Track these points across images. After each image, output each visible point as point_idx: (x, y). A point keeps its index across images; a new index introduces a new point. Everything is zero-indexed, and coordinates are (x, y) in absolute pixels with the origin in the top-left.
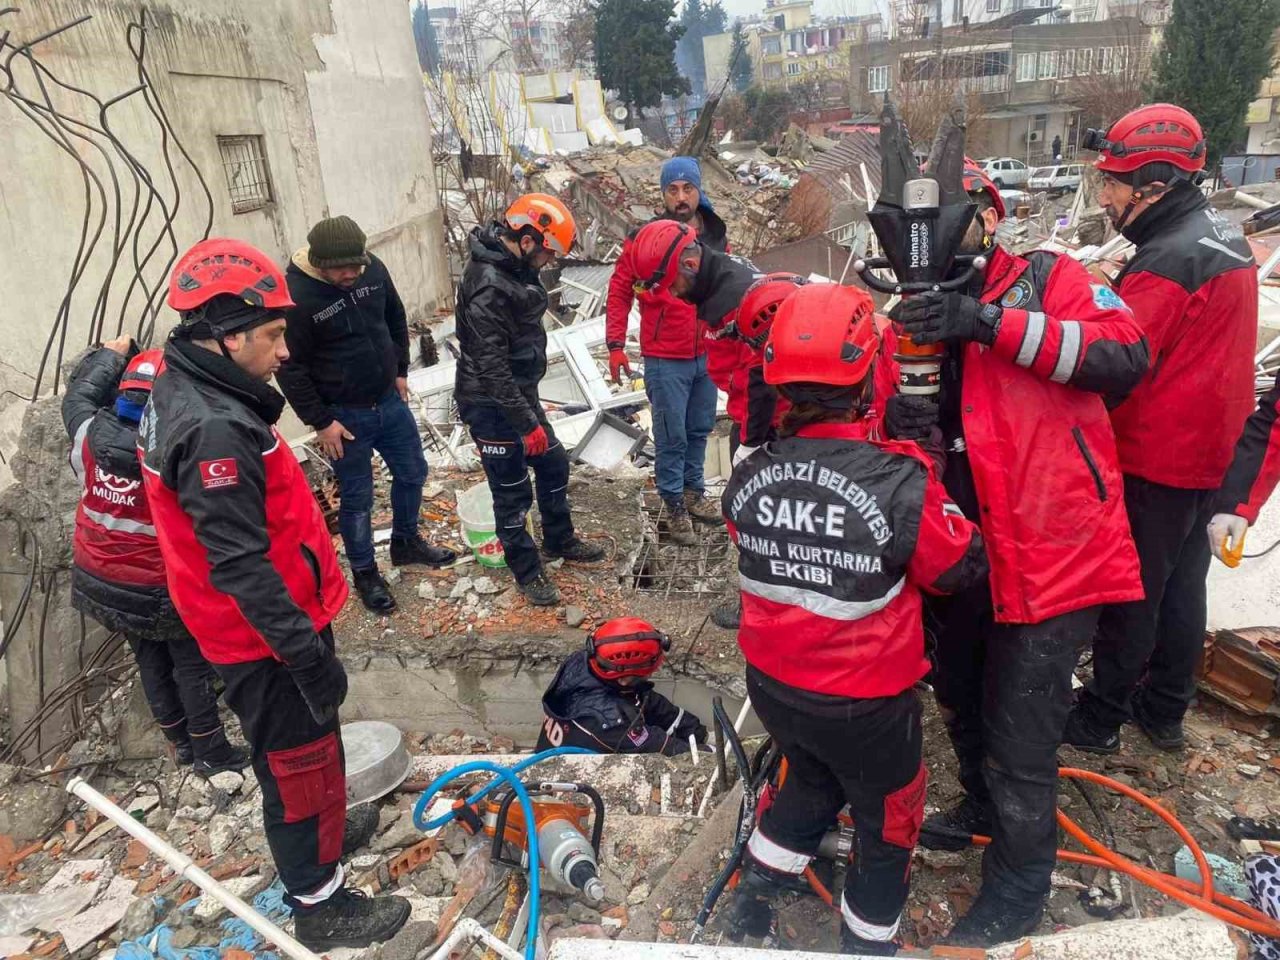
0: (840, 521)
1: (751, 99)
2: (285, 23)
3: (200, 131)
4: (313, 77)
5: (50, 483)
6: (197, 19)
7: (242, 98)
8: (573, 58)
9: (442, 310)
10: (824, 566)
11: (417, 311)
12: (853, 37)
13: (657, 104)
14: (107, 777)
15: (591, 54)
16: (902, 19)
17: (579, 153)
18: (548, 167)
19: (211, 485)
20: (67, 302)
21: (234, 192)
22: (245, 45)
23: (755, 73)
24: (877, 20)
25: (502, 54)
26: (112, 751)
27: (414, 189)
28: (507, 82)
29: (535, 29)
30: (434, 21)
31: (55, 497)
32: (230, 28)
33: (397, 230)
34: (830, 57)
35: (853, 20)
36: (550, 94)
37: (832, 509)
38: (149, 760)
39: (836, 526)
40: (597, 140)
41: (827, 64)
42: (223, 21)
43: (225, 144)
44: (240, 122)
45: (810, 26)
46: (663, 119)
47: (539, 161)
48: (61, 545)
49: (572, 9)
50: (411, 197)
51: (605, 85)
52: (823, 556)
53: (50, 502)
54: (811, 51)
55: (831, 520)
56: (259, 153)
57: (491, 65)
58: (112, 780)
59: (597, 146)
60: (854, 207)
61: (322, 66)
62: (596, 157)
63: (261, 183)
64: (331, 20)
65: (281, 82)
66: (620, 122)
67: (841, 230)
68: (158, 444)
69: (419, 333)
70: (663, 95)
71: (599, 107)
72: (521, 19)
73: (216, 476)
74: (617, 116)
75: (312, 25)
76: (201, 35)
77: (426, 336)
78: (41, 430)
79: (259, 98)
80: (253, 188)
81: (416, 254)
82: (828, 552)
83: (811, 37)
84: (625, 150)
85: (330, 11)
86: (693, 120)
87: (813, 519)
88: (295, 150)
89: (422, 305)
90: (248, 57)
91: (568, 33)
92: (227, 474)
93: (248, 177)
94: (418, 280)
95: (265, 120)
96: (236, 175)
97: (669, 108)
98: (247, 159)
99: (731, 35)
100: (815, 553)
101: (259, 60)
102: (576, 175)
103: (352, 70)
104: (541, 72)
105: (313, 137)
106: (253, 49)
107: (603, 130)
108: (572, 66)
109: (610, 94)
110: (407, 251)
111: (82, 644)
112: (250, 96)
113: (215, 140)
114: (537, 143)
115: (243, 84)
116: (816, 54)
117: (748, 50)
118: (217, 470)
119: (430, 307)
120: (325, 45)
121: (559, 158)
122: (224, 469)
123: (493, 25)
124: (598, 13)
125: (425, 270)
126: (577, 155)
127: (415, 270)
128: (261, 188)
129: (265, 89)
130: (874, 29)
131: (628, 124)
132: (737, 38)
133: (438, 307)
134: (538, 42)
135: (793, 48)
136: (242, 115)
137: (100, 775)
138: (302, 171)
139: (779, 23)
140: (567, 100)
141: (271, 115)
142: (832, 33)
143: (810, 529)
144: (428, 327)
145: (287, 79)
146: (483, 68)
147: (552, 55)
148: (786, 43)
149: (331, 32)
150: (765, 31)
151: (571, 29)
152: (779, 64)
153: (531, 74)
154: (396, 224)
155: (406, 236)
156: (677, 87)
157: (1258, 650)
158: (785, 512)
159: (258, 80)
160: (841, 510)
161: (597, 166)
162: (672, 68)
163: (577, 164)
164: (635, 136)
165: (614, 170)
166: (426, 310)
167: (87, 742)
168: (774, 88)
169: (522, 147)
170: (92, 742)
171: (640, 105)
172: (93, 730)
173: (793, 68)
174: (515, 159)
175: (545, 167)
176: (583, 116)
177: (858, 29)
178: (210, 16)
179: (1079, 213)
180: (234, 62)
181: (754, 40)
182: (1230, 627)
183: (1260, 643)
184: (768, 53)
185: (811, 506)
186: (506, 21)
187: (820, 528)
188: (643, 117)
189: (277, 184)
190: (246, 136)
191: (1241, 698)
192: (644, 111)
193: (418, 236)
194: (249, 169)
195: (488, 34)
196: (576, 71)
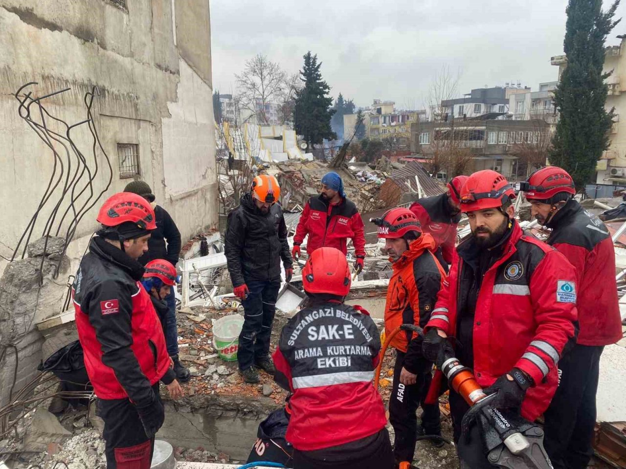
0: (351, 331)
1: (365, 143)
2: (155, 97)
3: (110, 141)
4: (164, 121)
6: (116, 92)
7: (131, 127)
8: (284, 120)
9: (213, 230)
10: (346, 356)
11: (201, 229)
12: (412, 119)
13: (321, 143)
15: (292, 119)
16: (435, 113)
17: (283, 162)
18: (269, 168)
20: (36, 215)
21: (121, 169)
23: (366, 132)
24: (424, 112)
25: (251, 116)
27: (205, 173)
28: (252, 128)
29: (267, 106)
30: (221, 100)
33: (196, 191)
34: (402, 127)
35: (413, 112)
36: (272, 135)
37: (346, 327)
39: (349, 334)
40: (292, 157)
41: (400, 131)
42: (128, 94)
43: (120, 147)
44: (128, 138)
45: (393, 113)
46: (323, 150)
47: (265, 164)
48: (12, 334)
49: (285, 99)
50: (204, 177)
51: (297, 133)
52: (345, 350)
54: (393, 124)
55: (346, 332)
56: (135, 152)
57: (246, 121)
59: (292, 159)
60: (412, 195)
61: (169, 116)
62: (291, 164)
64: (176, 96)
65: (150, 122)
66: (303, 150)
69: (200, 240)
70: (324, 139)
71: (294, 142)
72: (261, 101)
74: (302, 147)
75: (168, 98)
76: (117, 99)
77: (204, 241)
79: (139, 128)
80: (131, 168)
81: (204, 202)
82: (348, 347)
83: (393, 118)
84: (305, 162)
85: (177, 93)
86: (337, 151)
87: (338, 332)
88: (153, 152)
89: (204, 226)
90: (137, 110)
91: (284, 109)
93: (129, 162)
94: (203, 215)
95: (141, 138)
96: (124, 161)
97: (326, 144)
99: (356, 115)
100: (341, 349)
101: (141, 111)
102: (281, 172)
103: (183, 118)
104: (268, 125)
105: (162, 146)
106: (140, 107)
107: (296, 153)
108: (283, 124)
109: (299, 137)
110: (199, 201)
112: (135, 126)
113: (116, 145)
114: (264, 156)
115: (133, 121)
116: (395, 126)
117: (364, 122)
119: (207, 227)
120: (172, 107)
121: (274, 163)
123: (248, 103)
124: (297, 101)
125: (207, 210)
126: (283, 163)
127: (202, 210)
128: (135, 168)
130: (422, 116)
131: (307, 151)
132: (359, 117)
133: (211, 228)
134: (268, 112)
135: (385, 122)
136: (130, 135)
138: (154, 162)
139: (379, 111)
140: (280, 138)
141: (144, 136)
142: (403, 117)
143: (337, 337)
144: (205, 237)
145: (153, 120)
146: (243, 121)
147: (274, 118)
148: (382, 120)
149: (175, 101)
150: (372, 114)
151: (284, 107)
152: (378, 129)
153: (265, 125)
154: (195, 188)
155: (200, 194)
156: (332, 136)
158: (323, 331)
159: (140, 120)
160: (350, 326)
161: (291, 168)
162: (329, 128)
163: (282, 167)
164: (310, 156)
165: (299, 171)
166: (205, 229)
168: (375, 139)
169: (257, 158)
171: (313, 143)
173: (384, 131)
174: (254, 163)
175: (267, 167)
176: (286, 146)
177: (415, 116)
178: (122, 92)
180: (130, 111)
181: (367, 120)
184: (373, 124)
185: (336, 327)
186: (255, 102)
187: (342, 336)
188: (314, 148)
189: (142, 166)
190: (131, 144)
192: (315, 145)
193: (206, 195)
195: (245, 107)
196: (284, 126)
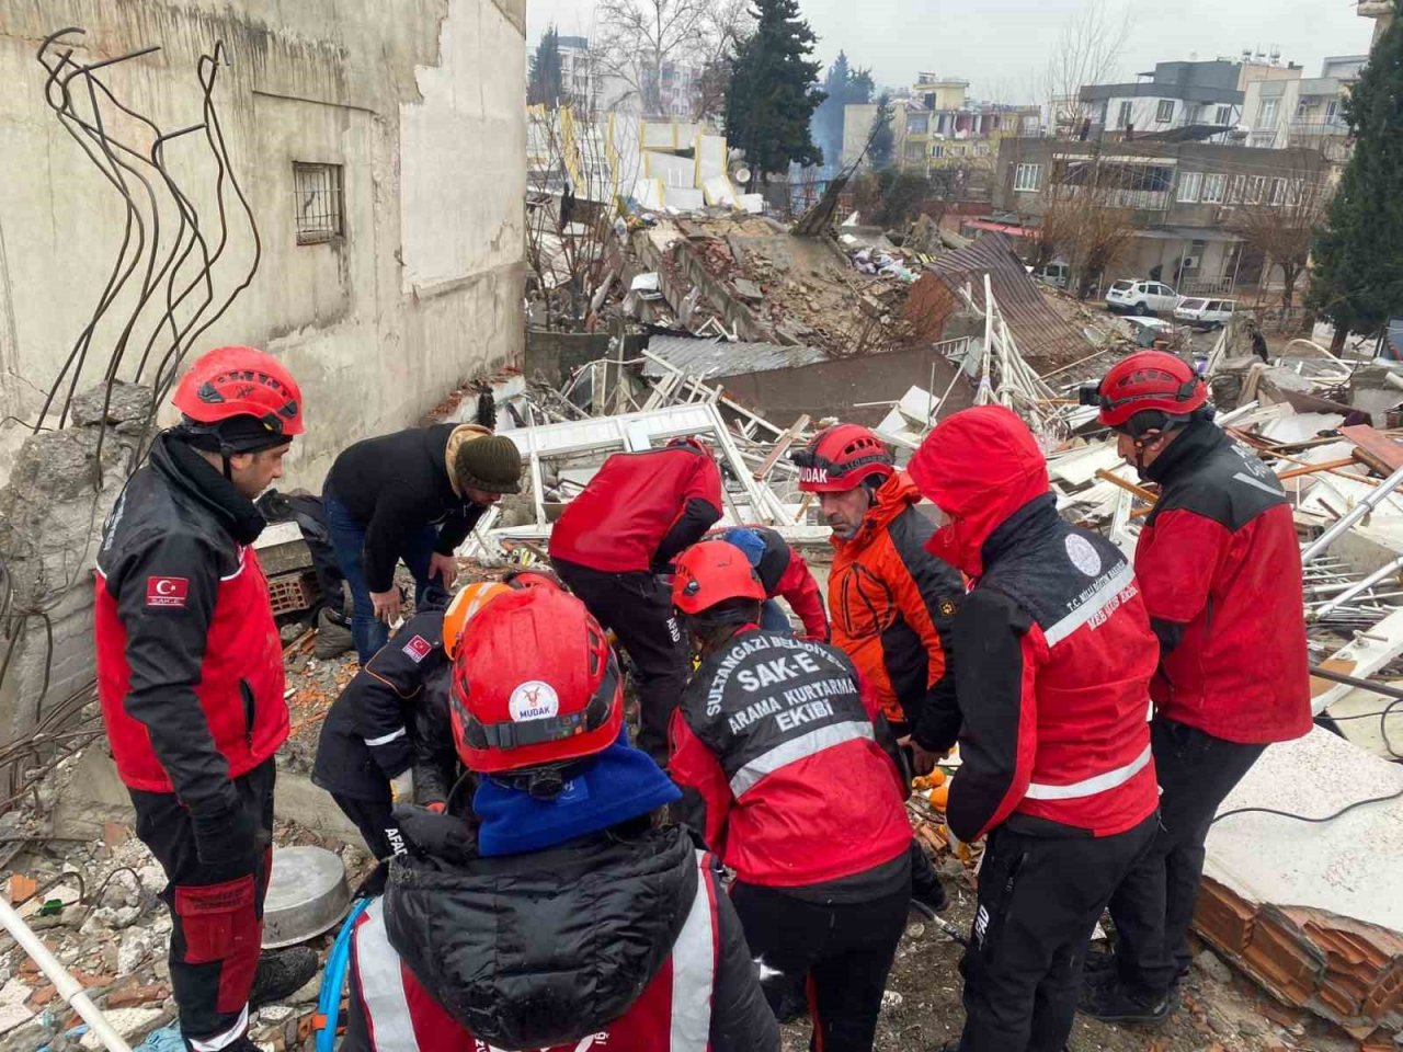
1: (886, 179)
2: (386, 53)
3: (277, 156)
4: (407, 110)
5: (36, 522)
6: (293, 39)
7: (328, 125)
8: (703, 110)
9: (509, 369)
11: (482, 367)
12: (1008, 127)
13: (784, 169)
14: (34, 855)
15: (721, 108)
16: (1062, 117)
17: (690, 214)
18: (655, 225)
19: (155, 602)
20: (89, 331)
21: (302, 222)
22: (339, 71)
23: (895, 150)
24: (1035, 112)
25: (627, 95)
26: (43, 827)
27: (498, 238)
28: (626, 127)
29: (669, 71)
30: (562, 50)
31: (38, 538)
32: (326, 51)
33: (474, 279)
34: (981, 145)
35: (1008, 109)
36: (670, 145)
38: (83, 843)
40: (713, 201)
41: (975, 153)
42: (321, 43)
43: (300, 171)
44: (320, 149)
45: (962, 109)
46: (786, 190)
47: (646, 217)
48: (38, 589)
49: (708, 57)
50: (495, 246)
51: (731, 143)
53: (33, 542)
54: (959, 135)
56: (335, 184)
57: (615, 104)
58: (39, 859)
59: (712, 207)
60: (970, 321)
61: (419, 99)
62: (709, 220)
63: (333, 215)
64: (438, 53)
65: (372, 112)
66: (741, 185)
67: (953, 343)
68: (113, 545)
69: (478, 391)
70: (792, 163)
71: (721, 166)
72: (653, 59)
73: (162, 593)
74: (738, 178)
75: (416, 56)
76: (294, 56)
77: (486, 395)
78: (36, 465)
79: (346, 127)
80: (323, 219)
81: (491, 305)
83: (962, 120)
84: (740, 217)
85: (438, 44)
86: (818, 194)
88: (376, 184)
89: (489, 361)
90: (341, 83)
91: (701, 83)
92: (173, 594)
93: (321, 208)
94: (488, 334)
95: (348, 150)
96: (308, 204)
97: (795, 172)
98: (322, 188)
99: (875, 107)
101: (352, 86)
102: (682, 237)
103: (452, 106)
104: (666, 120)
105: (398, 172)
106: (350, 75)
107: (721, 190)
108: (701, 117)
109: (736, 153)
110: (480, 303)
111: (43, 696)
112: (336, 122)
113: (291, 165)
114: (649, 196)
115: (331, 111)
116: (965, 140)
117: (891, 125)
118: (165, 588)
119: (497, 363)
120: (426, 77)
121: (668, 216)
122: (173, 588)
123: (622, 64)
124: (736, 65)
125: (498, 324)
126: (687, 216)
127: (487, 321)
128: (333, 220)
129: (354, 117)
130: (1031, 122)
131: (749, 188)
132: (882, 111)
133: (505, 366)
134: (668, 87)
135: (940, 129)
136: (324, 143)
137: (27, 852)
138: (379, 207)
139: (930, 101)
140: (688, 153)
141: (356, 146)
142: (985, 119)
144: (490, 385)
145: (378, 110)
146: (606, 105)
147: (681, 101)
148: (933, 123)
149: (435, 65)
150: (913, 107)
151: (706, 76)
152: (923, 145)
153: (656, 120)
154: (473, 272)
155: (483, 284)
156: (809, 155)
157: (1302, 933)
159: (348, 108)
161: (707, 231)
162: (806, 137)
163: (686, 225)
164: (754, 202)
165: (724, 237)
166: (492, 365)
167: (19, 814)
168: (911, 170)
169: (630, 199)
170: (24, 814)
171: (766, 168)
172: (28, 802)
173: (938, 151)
174: (622, 212)
175: (651, 223)
176: (702, 173)
177: (1014, 119)
178: (307, 38)
179: (1217, 363)
180: (325, 86)
181: (900, 114)
182: (1276, 901)
183: (1307, 925)
184: (913, 132)
186: (638, 60)
188: (766, 183)
189: (350, 217)
190: (325, 165)
191: (1279, 984)
192: (769, 176)
193: (496, 287)
194: (322, 199)
195: (616, 72)
196: (702, 123)
